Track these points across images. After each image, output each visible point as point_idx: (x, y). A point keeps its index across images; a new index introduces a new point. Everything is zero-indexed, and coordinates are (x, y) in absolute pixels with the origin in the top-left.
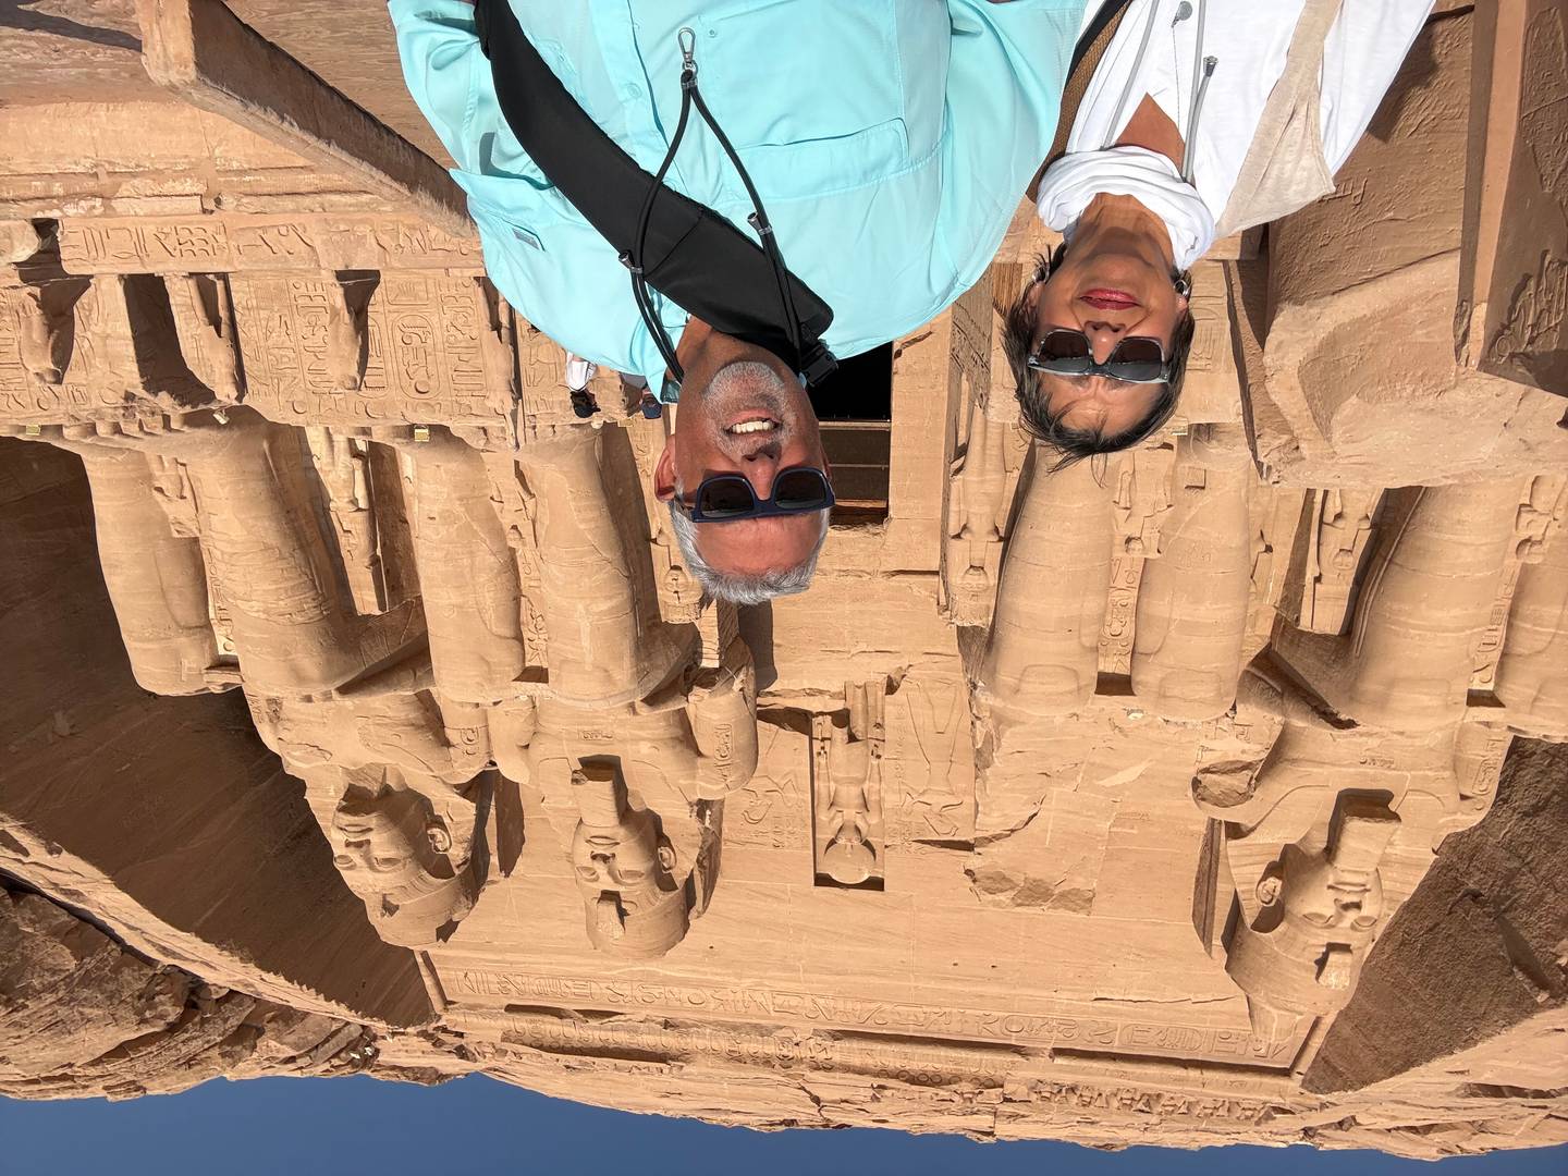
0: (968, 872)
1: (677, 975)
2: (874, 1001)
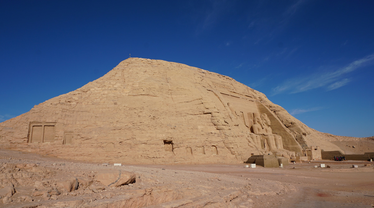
2: (238, 101)
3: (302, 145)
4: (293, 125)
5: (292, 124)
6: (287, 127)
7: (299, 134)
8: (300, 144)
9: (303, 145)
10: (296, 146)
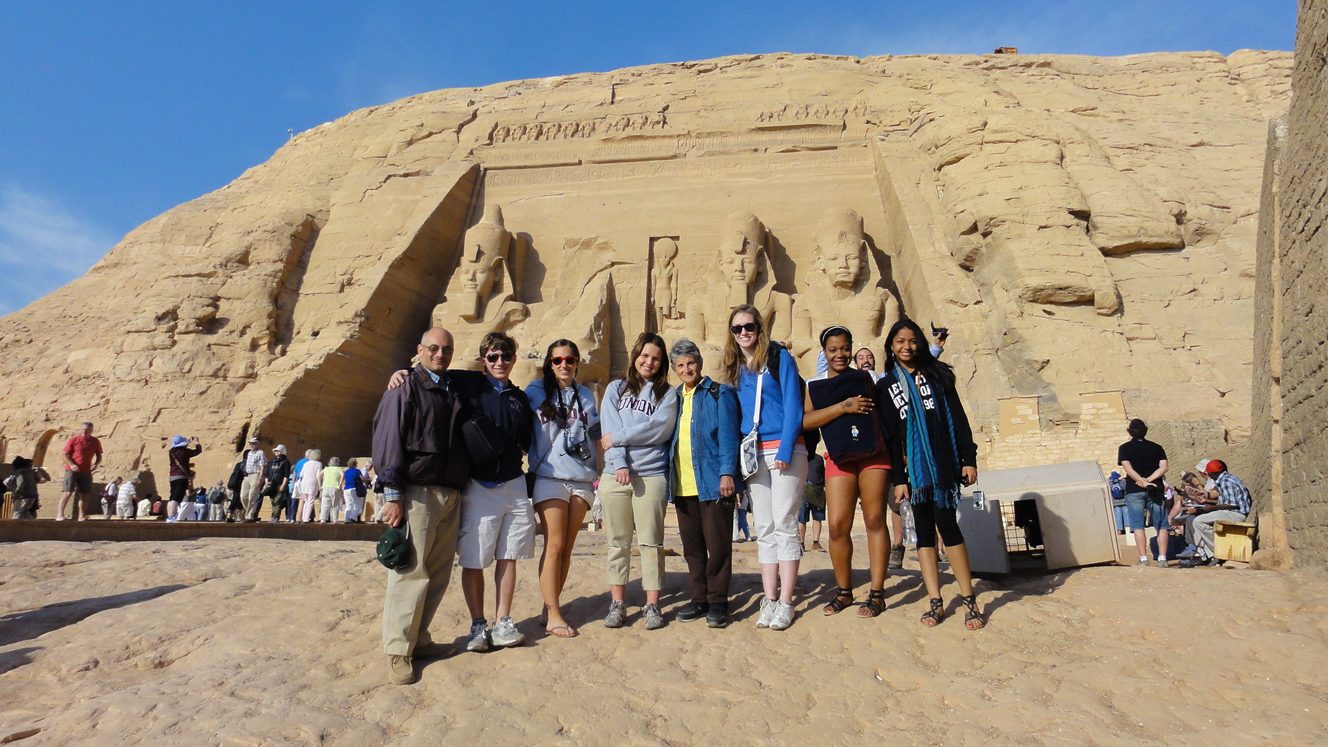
0: (612, 251)
1: (747, 179)
2: (657, 178)
4: (988, 240)
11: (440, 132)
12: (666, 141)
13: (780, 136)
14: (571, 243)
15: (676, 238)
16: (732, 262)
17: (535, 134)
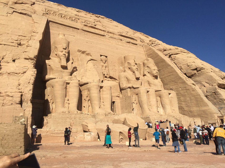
0: (91, 56)
1: (120, 46)
2: (100, 40)
3: (218, 106)
4: (199, 72)
5: (197, 71)
6: (189, 77)
7: (211, 86)
8: (214, 104)
9: (221, 106)
10: (204, 108)
11: (25, 4)
12: (100, 31)
13: (125, 38)
14: (79, 51)
15: (106, 57)
16: (134, 66)
17: (60, 16)
